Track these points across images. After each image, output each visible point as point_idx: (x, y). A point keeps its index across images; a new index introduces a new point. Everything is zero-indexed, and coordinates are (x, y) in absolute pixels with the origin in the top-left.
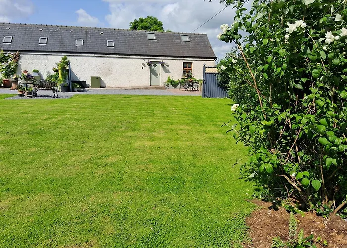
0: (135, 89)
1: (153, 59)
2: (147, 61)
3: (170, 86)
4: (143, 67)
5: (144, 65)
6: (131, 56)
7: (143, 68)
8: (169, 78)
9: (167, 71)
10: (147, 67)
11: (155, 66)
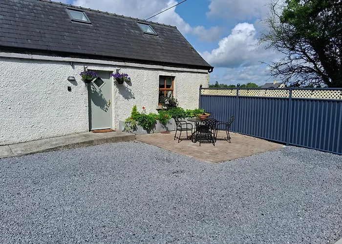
0: (56, 149)
1: (96, 66)
2: (80, 69)
3: (140, 128)
4: (70, 84)
5: (73, 81)
6: (35, 57)
7: (69, 89)
8: (135, 109)
9: (127, 95)
10: (82, 85)
11: (99, 82)
